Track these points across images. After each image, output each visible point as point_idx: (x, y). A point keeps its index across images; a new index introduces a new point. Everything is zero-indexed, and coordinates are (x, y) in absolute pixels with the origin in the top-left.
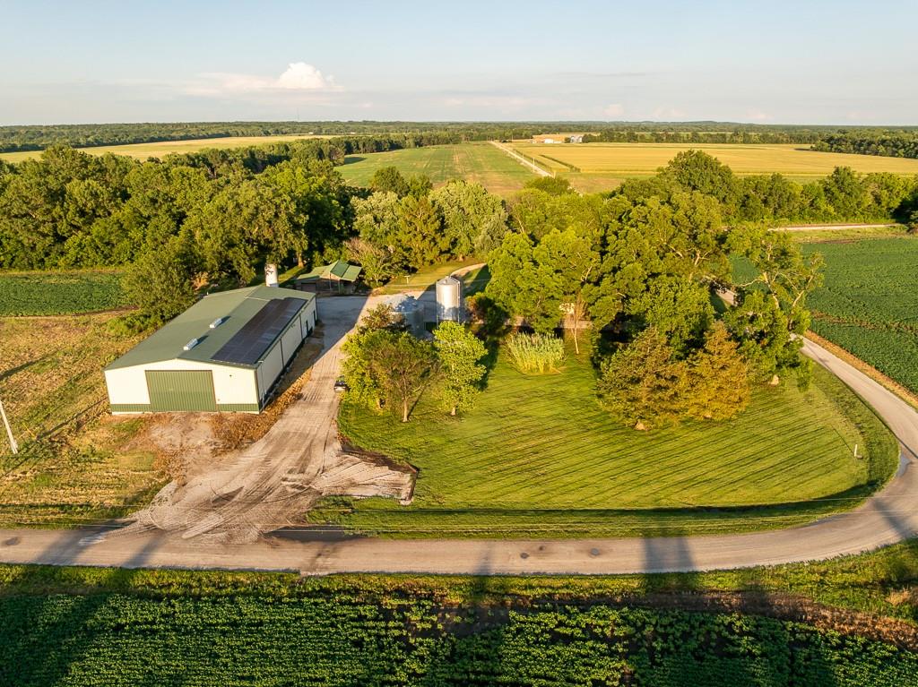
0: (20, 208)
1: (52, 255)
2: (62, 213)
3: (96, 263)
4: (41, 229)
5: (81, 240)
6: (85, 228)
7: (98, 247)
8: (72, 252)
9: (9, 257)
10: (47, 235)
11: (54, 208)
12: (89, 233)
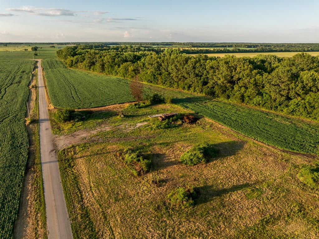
0: (276, 82)
1: (282, 106)
2: (294, 87)
3: (302, 115)
4: (282, 93)
5: (299, 102)
6: (303, 96)
7: (306, 107)
8: (292, 107)
9: (264, 102)
10: (283, 96)
11: (291, 84)
12: (303, 99)
